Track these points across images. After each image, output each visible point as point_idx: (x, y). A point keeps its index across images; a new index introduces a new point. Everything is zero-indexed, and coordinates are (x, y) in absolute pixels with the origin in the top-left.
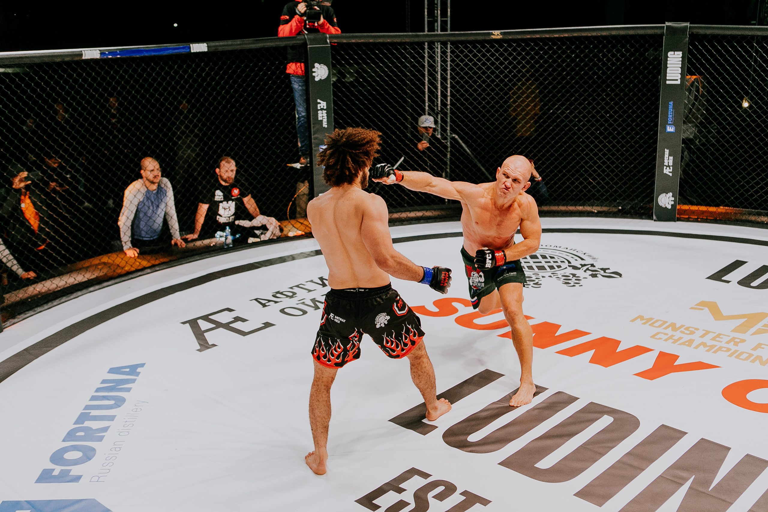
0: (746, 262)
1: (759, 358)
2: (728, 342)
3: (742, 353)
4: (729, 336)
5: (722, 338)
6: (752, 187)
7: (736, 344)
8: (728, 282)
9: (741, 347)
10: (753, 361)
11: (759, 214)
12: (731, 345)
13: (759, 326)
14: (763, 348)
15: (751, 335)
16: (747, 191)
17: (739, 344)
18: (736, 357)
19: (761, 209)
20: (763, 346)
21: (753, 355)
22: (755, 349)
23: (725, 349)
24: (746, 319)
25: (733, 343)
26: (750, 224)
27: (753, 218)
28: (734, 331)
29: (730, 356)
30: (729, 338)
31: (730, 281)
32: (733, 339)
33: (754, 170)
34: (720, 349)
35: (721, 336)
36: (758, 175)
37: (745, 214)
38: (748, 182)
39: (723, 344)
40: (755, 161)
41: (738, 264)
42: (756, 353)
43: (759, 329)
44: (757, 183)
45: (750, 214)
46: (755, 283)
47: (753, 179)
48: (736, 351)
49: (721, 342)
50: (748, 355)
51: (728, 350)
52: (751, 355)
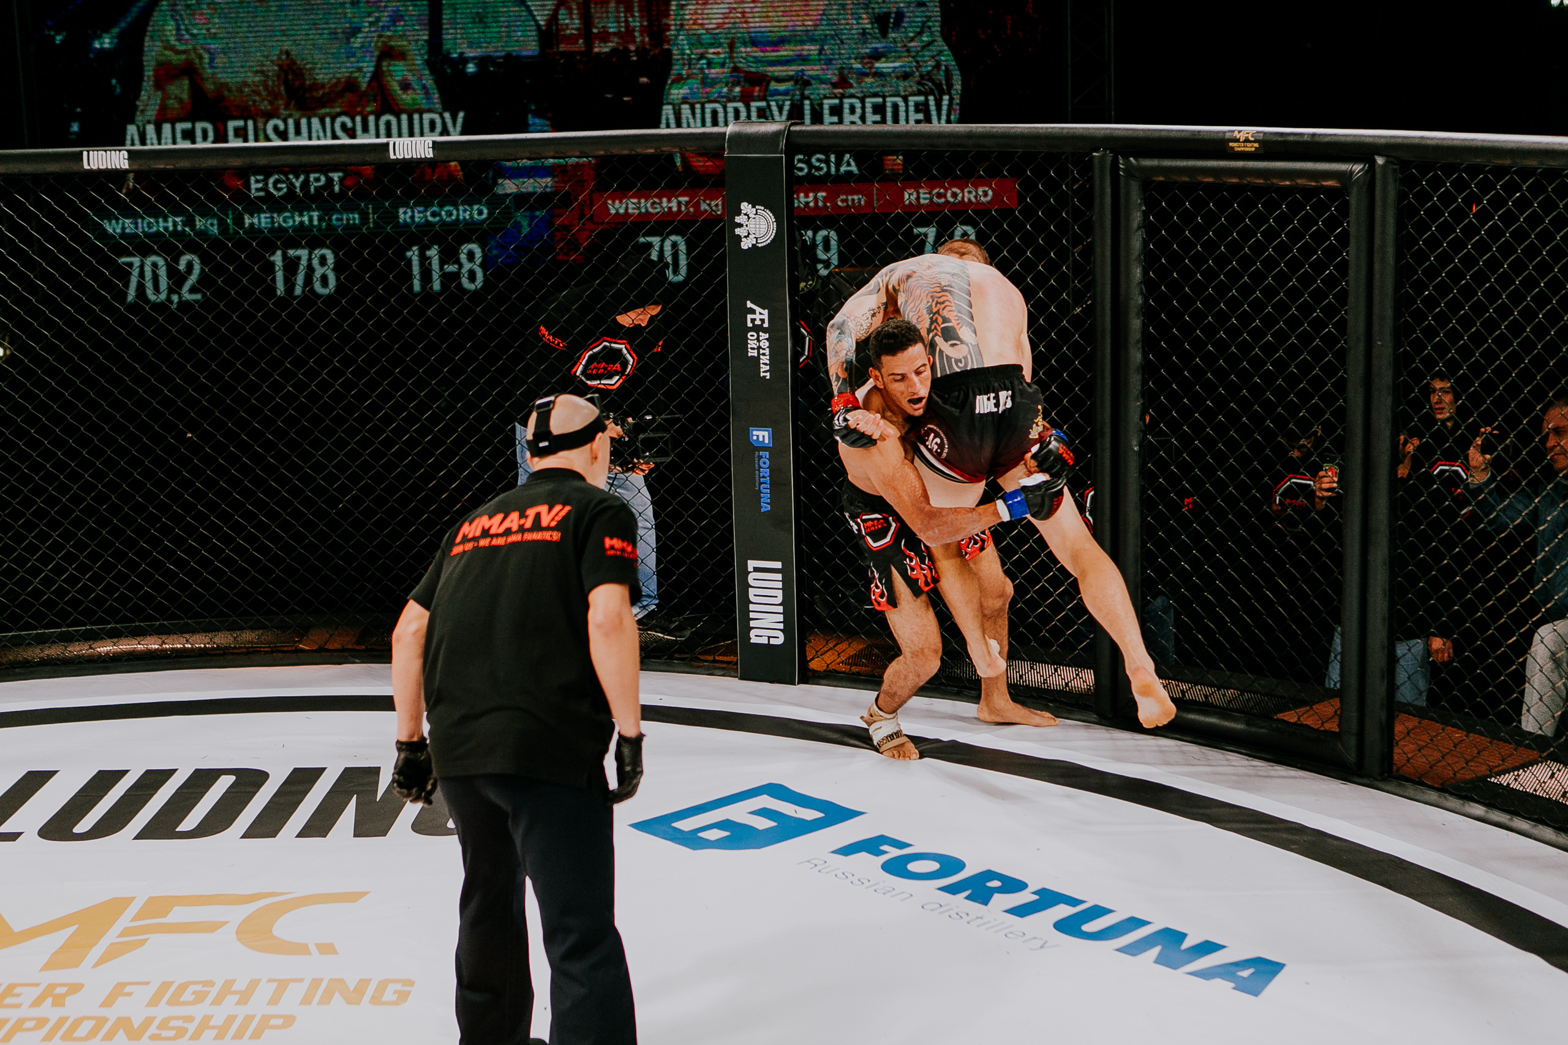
0: (56, 772)
1: (123, 1023)
2: (37, 1002)
3: (78, 1022)
4: (37, 985)
5: (19, 995)
6: (35, 571)
7: (59, 1001)
8: (13, 837)
9: (74, 1007)
10: (109, 1036)
11: (68, 639)
12: (47, 1010)
13: (111, 936)
14: (130, 994)
15: (95, 966)
16: (24, 583)
17: (68, 1000)
18: (64, 1038)
19: (68, 626)
20: (128, 989)
21: (105, 1020)
22: (108, 1003)
23: (30, 1024)
24: (75, 927)
25: (49, 1000)
26: (47, 669)
27: (54, 651)
28: (49, 966)
29: (48, 1037)
30: (37, 991)
31: (20, 834)
32: (51, 987)
33: (29, 526)
34: (19, 1026)
35: (17, 990)
36: (43, 537)
37: (29, 644)
38: (21, 561)
39: (25, 1012)
40: (27, 503)
41: (33, 781)
42: (112, 1014)
43: (112, 944)
44: (45, 560)
45: (42, 640)
46: (84, 825)
47: (32, 549)
48: (62, 1021)
49: (18, 1006)
50: (94, 1022)
51: (41, 1022)
52: (101, 1021)
